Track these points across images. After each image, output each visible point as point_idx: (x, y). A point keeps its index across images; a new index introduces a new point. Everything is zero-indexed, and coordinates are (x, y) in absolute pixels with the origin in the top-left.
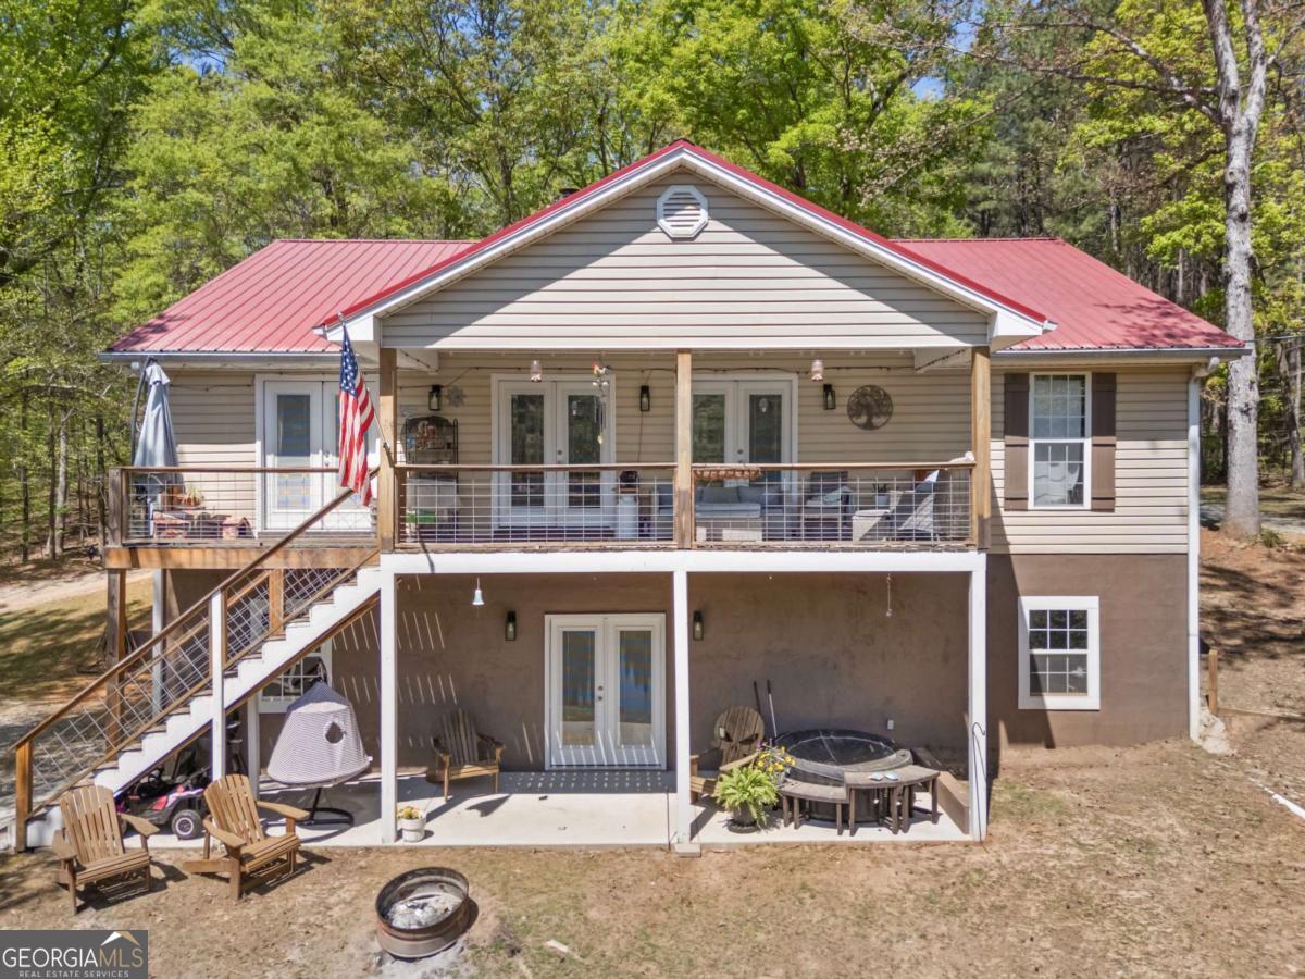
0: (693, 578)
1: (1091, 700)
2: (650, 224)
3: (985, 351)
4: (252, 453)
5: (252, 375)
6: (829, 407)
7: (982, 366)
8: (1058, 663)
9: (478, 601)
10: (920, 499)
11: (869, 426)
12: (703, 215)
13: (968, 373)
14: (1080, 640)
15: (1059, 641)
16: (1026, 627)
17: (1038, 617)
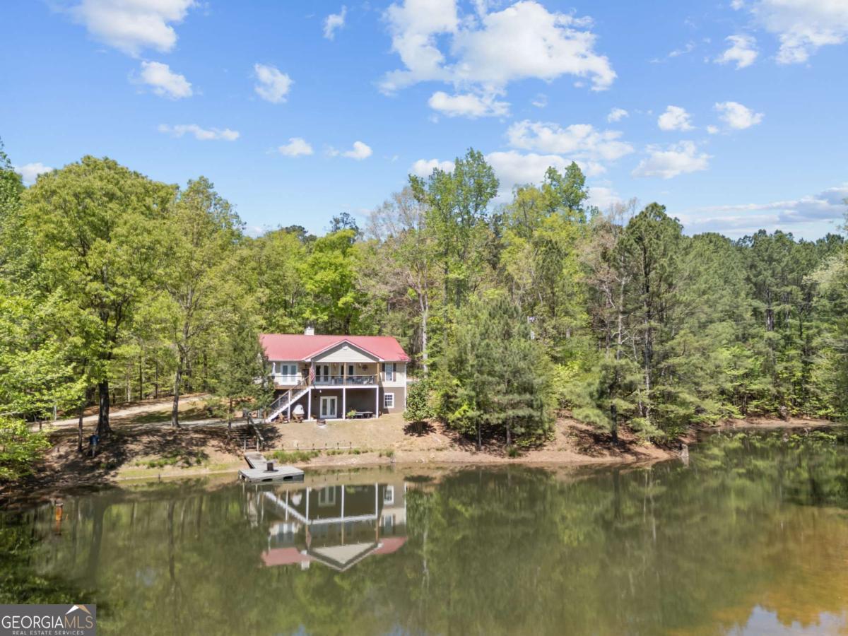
0: (347, 390)
2: (341, 349)
4: (281, 374)
6: (360, 369)
7: (377, 364)
8: (389, 402)
9: (320, 392)
10: (371, 379)
11: (365, 371)
12: (348, 347)
15: (389, 399)
17: (386, 396)
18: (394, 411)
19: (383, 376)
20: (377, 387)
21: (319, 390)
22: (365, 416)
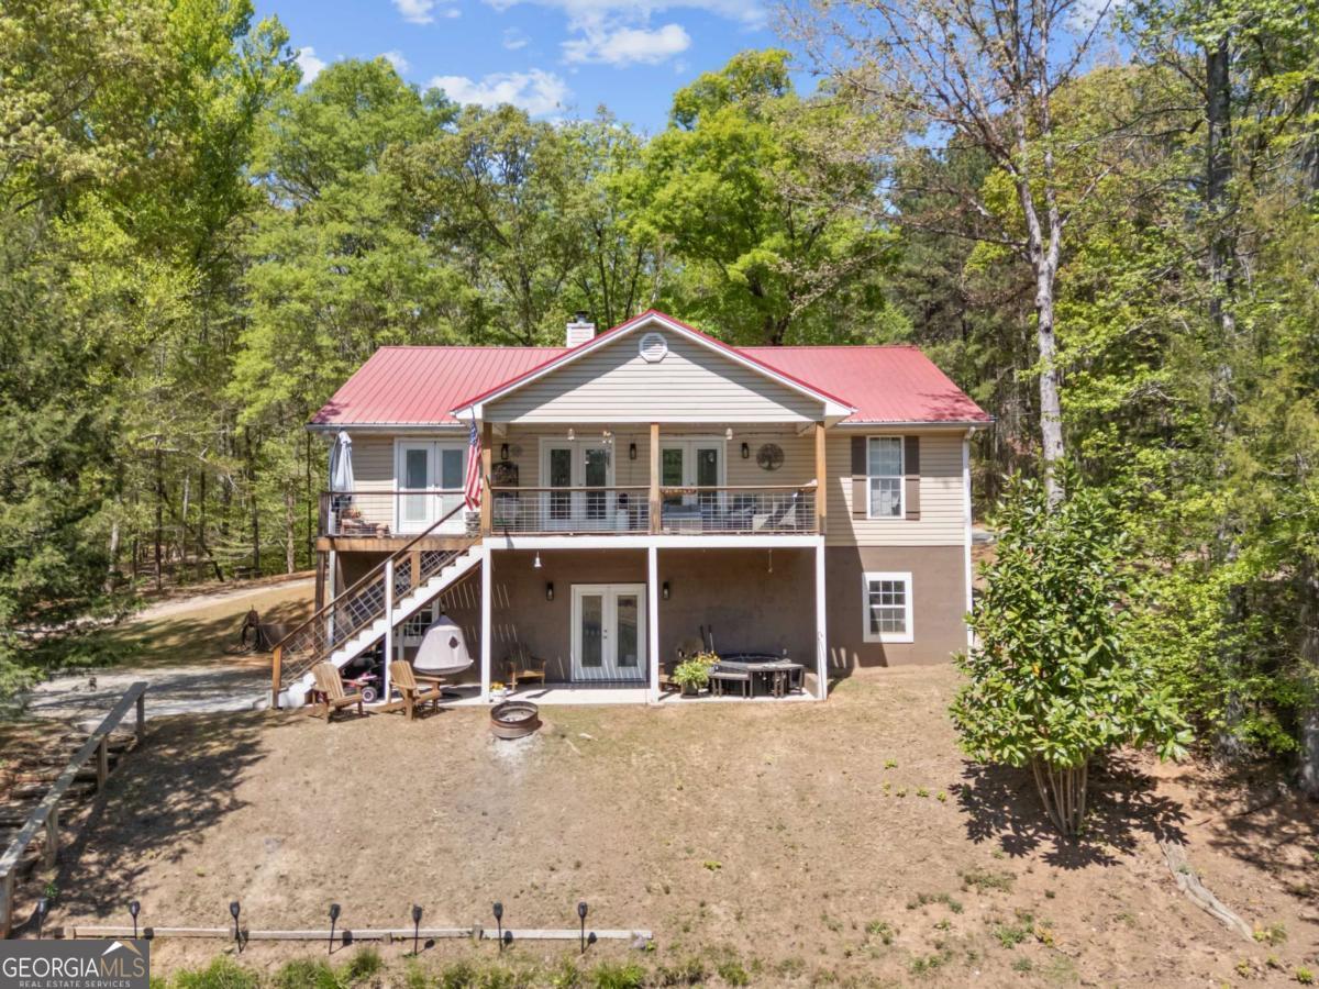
0: (662, 553)
1: (908, 636)
2: (636, 354)
3: (821, 424)
4: (392, 485)
5: (392, 438)
6: (745, 457)
7: (820, 433)
8: (888, 613)
9: (538, 564)
10: (788, 506)
11: (769, 468)
12: (665, 349)
13: (813, 437)
14: (900, 600)
15: (887, 600)
16: (866, 592)
17: (874, 586)
18: (911, 654)
19: (859, 497)
20: (817, 542)
21: (529, 554)
22: (763, 684)
